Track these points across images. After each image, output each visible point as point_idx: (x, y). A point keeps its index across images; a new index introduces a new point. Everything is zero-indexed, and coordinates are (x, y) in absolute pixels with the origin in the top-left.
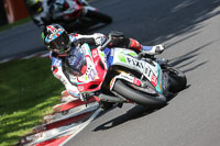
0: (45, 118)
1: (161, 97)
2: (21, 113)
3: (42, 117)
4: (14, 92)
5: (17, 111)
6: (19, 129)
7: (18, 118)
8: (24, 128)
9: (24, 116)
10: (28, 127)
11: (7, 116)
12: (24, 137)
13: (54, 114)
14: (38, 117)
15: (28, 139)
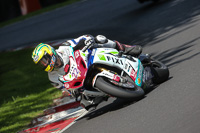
0: (55, 101)
1: (140, 90)
2: (32, 97)
3: (52, 101)
4: (26, 77)
5: (29, 94)
6: (30, 111)
7: (30, 101)
8: (35, 110)
9: (36, 99)
10: (40, 109)
11: (21, 99)
12: (36, 119)
13: (62, 98)
14: (48, 101)
15: (39, 120)
